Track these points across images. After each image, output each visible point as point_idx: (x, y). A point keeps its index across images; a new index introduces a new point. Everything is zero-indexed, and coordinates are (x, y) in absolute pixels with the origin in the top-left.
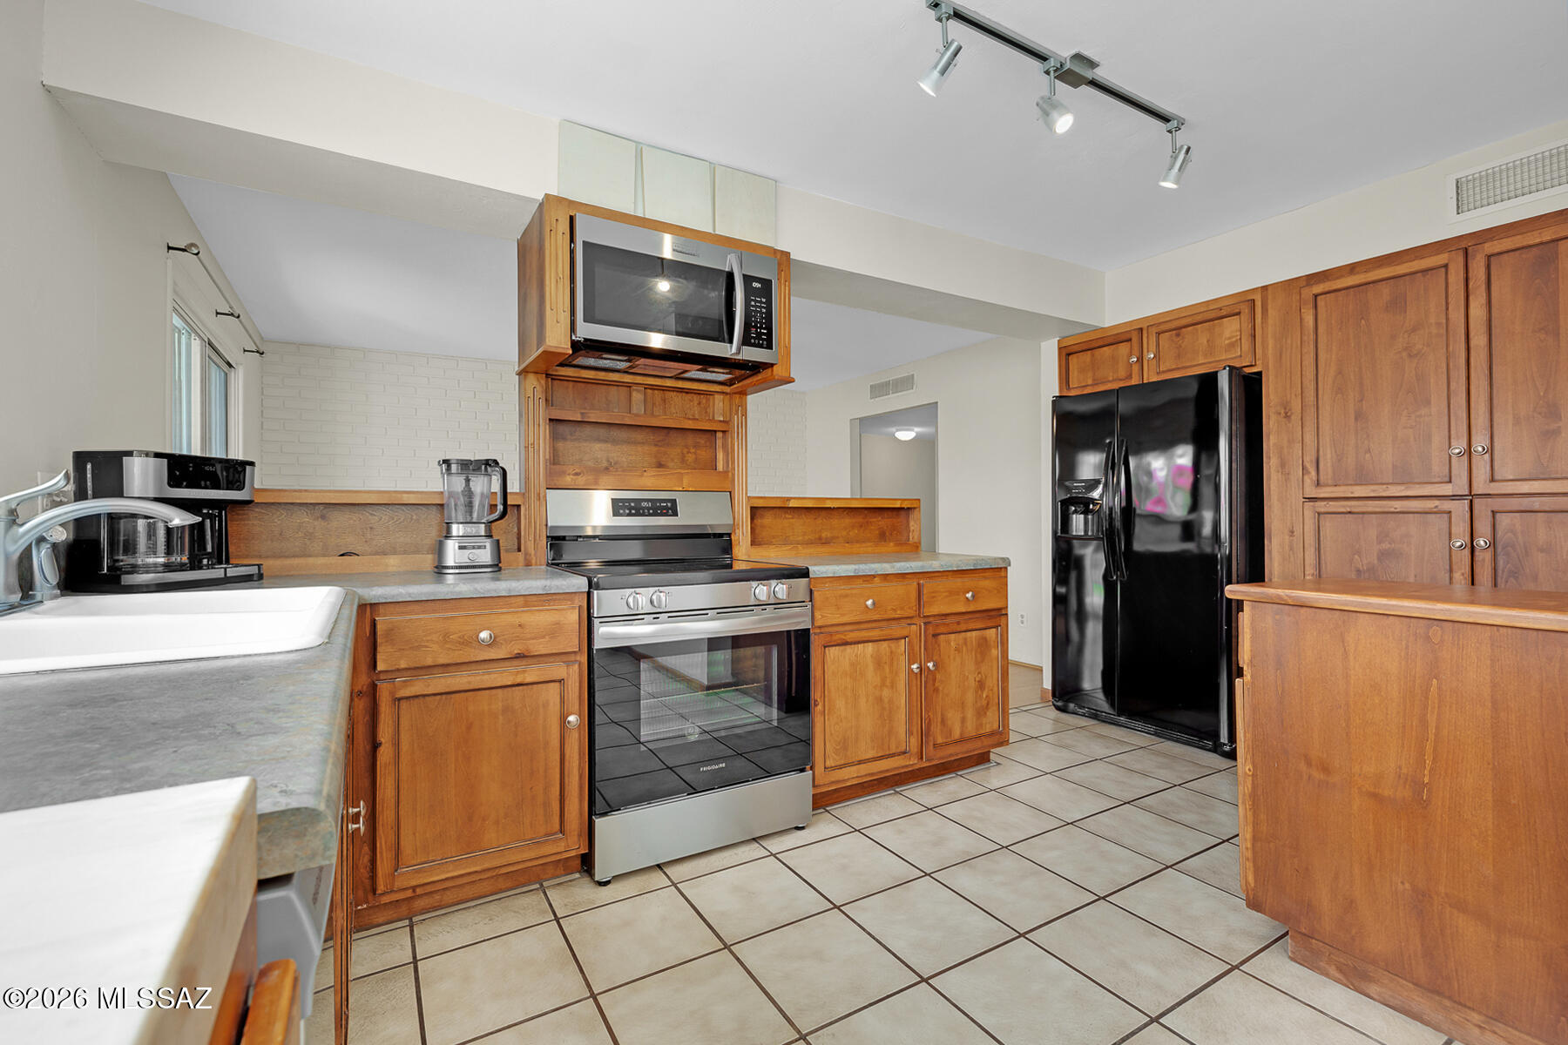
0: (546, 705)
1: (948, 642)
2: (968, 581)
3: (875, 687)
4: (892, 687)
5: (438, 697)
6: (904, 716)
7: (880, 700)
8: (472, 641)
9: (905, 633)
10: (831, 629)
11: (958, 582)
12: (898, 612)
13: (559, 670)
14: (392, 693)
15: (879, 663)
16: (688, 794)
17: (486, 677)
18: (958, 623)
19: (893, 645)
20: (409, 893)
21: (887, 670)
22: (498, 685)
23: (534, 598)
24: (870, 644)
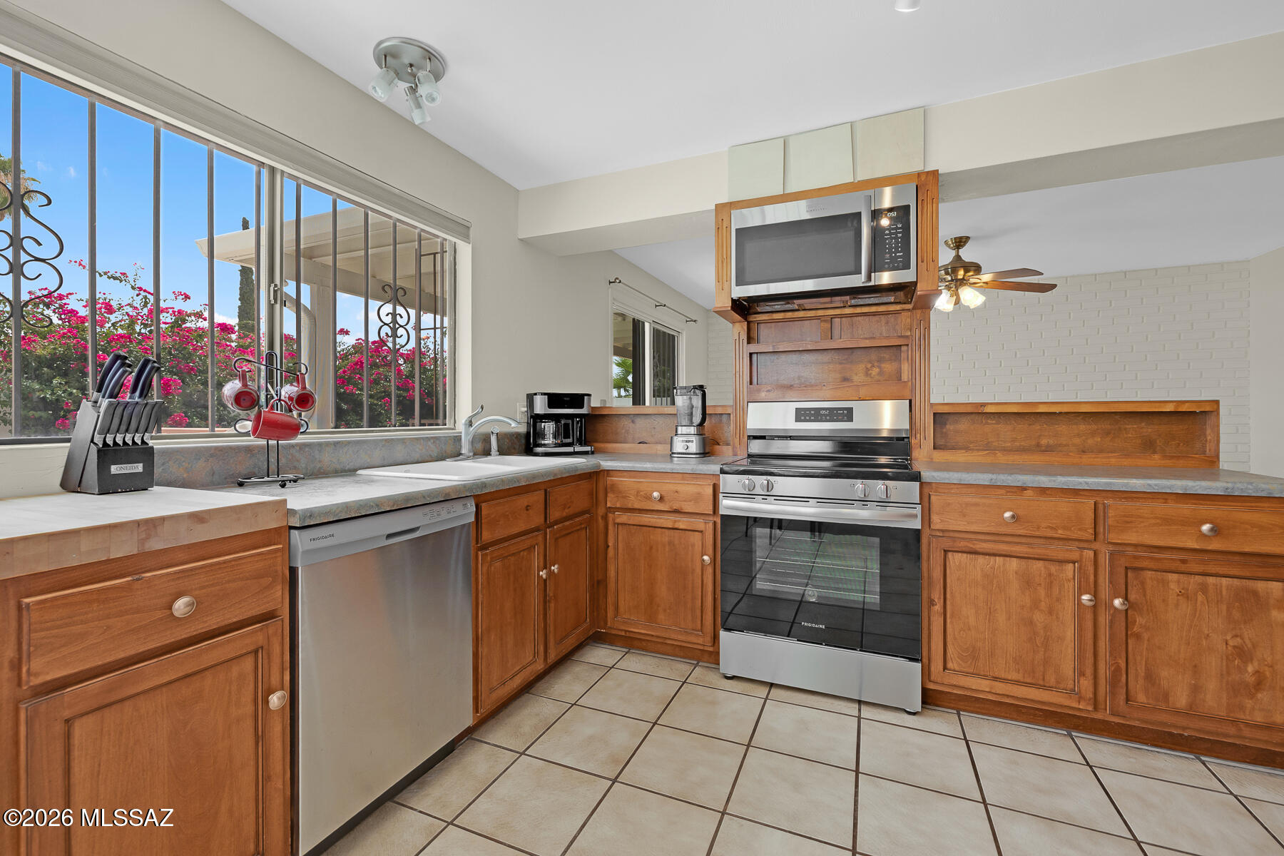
0: (693, 545)
1: (1165, 583)
2: (1204, 509)
3: (1022, 607)
4: (1050, 612)
5: (635, 527)
6: (1070, 651)
7: (1031, 623)
8: (648, 497)
9: (1075, 556)
10: (957, 535)
11: (1186, 509)
12: (1060, 532)
13: (699, 523)
14: (614, 520)
15: (1027, 582)
16: (798, 640)
17: (658, 520)
18: (1184, 561)
19: (1053, 568)
20: (623, 634)
21: (1042, 592)
22: (665, 526)
23: (687, 475)
24: (1015, 559)
